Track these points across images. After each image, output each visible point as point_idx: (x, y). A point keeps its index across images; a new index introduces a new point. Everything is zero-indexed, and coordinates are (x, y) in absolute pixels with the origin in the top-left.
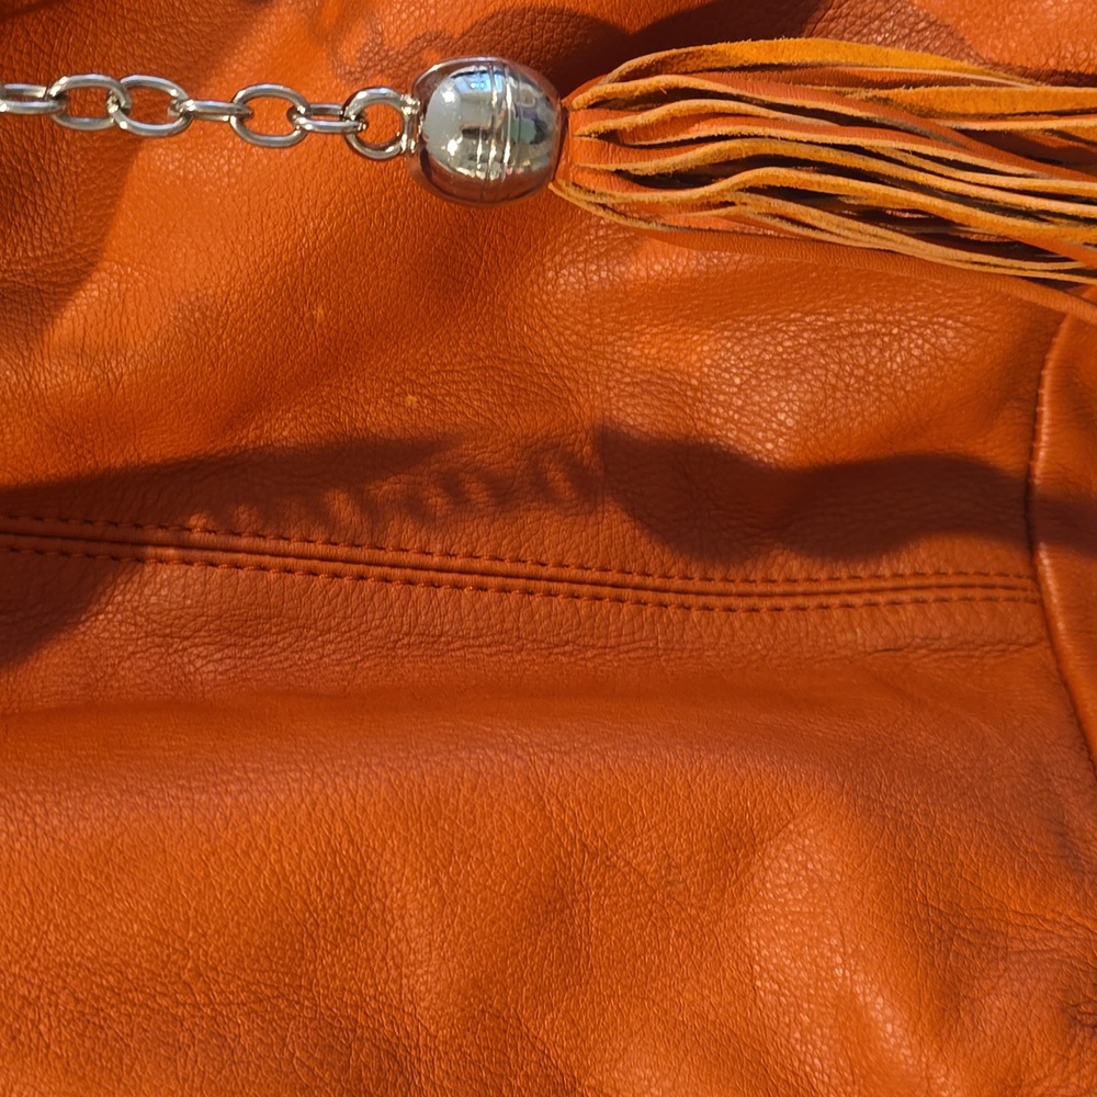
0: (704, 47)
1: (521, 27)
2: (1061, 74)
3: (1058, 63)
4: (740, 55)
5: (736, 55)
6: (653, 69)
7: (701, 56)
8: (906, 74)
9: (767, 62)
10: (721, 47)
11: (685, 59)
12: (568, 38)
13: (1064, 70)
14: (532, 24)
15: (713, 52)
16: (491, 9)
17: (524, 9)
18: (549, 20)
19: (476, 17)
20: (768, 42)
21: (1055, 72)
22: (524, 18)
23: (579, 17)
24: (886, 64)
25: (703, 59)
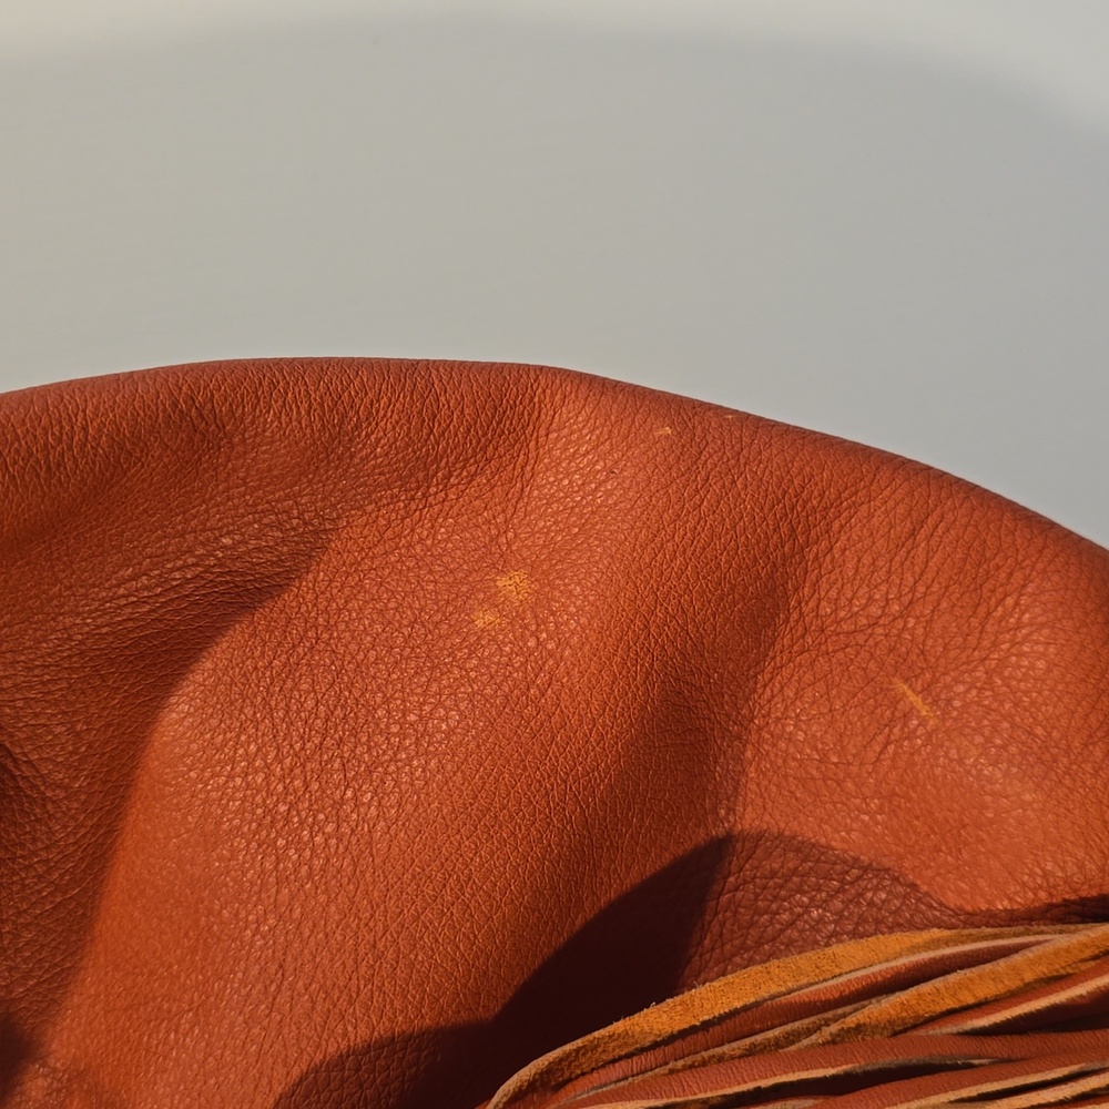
0: (596, 1034)
1: (343, 1081)
2: (1057, 906)
3: (1050, 894)
4: (647, 1029)
5: (641, 1032)
6: (538, 1084)
7: (597, 1047)
8: (868, 976)
9: (686, 1026)
10: (619, 1026)
11: (577, 1057)
12: (410, 1068)
13: (1060, 900)
14: (357, 1071)
15: (610, 1037)
16: (296, 1072)
17: (341, 1056)
18: (378, 1058)
19: (279, 1090)
20: (678, 999)
21: (1050, 907)
22: (343, 1069)
23: (418, 1037)
24: (837, 971)
25: (600, 1050)
